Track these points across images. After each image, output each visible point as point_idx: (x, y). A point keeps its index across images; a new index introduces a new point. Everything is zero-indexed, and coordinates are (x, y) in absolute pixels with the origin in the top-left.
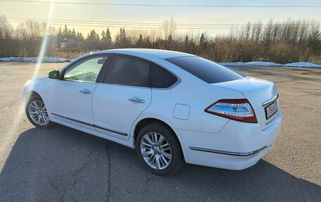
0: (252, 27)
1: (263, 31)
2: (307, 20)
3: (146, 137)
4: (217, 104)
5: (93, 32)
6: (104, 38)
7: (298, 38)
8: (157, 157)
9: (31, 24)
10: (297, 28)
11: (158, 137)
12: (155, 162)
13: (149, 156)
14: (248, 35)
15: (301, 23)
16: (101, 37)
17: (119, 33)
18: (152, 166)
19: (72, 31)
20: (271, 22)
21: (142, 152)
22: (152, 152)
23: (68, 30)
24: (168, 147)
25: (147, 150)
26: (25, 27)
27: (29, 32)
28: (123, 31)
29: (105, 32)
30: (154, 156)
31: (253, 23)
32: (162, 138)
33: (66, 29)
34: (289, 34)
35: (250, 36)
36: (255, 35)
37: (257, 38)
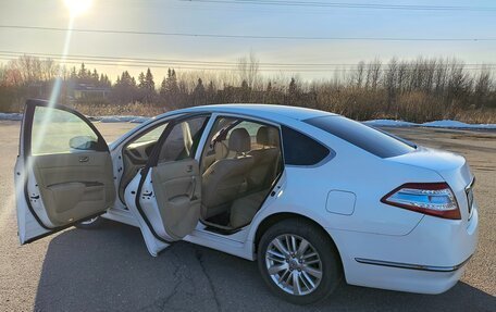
0: (366, 69)
1: (383, 75)
2: (445, 60)
3: (277, 242)
4: (401, 191)
5: (126, 75)
6: (142, 83)
7: (434, 84)
8: (296, 274)
9: (27, 61)
10: (432, 71)
11: (298, 242)
12: (291, 282)
13: (281, 273)
14: (360, 81)
15: (437, 62)
16: (138, 82)
17: (167, 77)
18: (285, 289)
19: (92, 72)
20: (394, 61)
21: (269, 266)
22: (285, 266)
23: (87, 72)
24: (315, 257)
25: (276, 264)
26: (18, 66)
27: (24, 74)
28: (172, 74)
29: (145, 74)
30: (289, 273)
31: (367, 62)
32: (304, 244)
33: (83, 70)
34: (420, 79)
35: (364, 81)
36: (371, 80)
37: (375, 85)
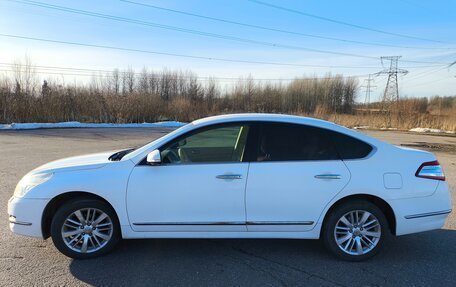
20: (144, 71)
35: (121, 87)
36: (127, 86)
37: (131, 90)
